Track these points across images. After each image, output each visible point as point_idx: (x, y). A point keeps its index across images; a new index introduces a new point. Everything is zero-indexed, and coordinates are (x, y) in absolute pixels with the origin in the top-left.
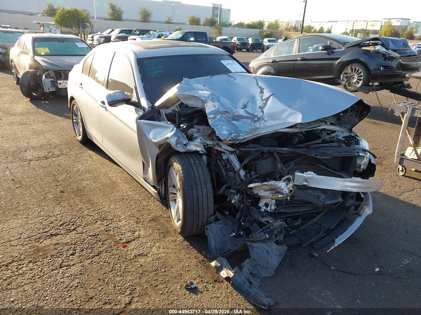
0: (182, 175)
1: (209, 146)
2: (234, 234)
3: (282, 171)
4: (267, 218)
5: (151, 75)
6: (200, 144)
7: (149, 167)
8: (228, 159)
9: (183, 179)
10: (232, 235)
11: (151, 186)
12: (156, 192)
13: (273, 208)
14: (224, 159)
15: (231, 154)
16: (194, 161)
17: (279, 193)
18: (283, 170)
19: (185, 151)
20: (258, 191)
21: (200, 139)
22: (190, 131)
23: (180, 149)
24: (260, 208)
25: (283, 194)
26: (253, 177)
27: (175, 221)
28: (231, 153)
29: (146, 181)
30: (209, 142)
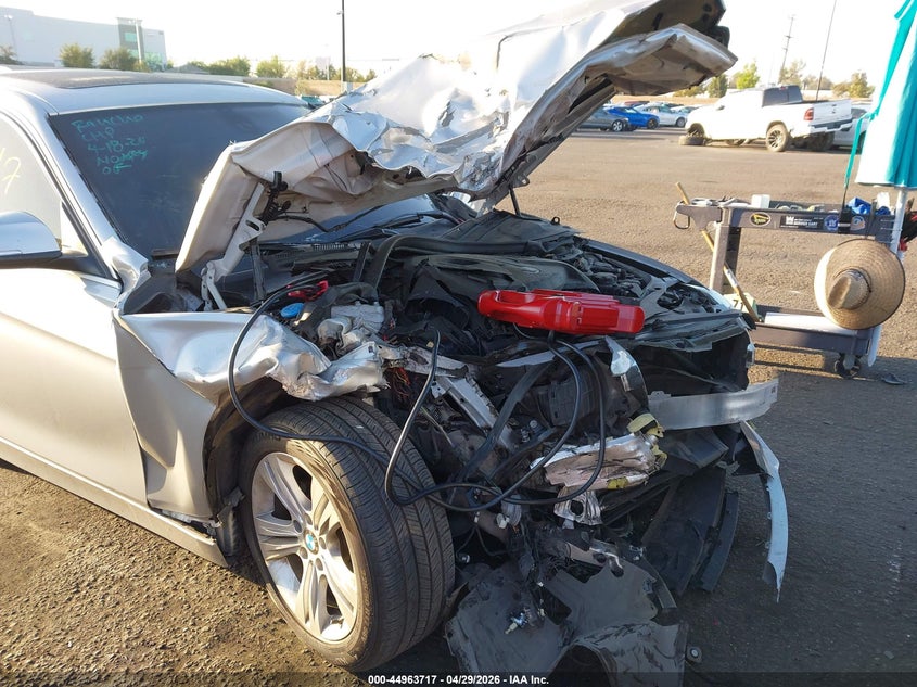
0: (345, 481)
1: (393, 365)
2: (520, 622)
3: (624, 407)
4: (596, 546)
5: (112, 165)
6: (372, 366)
7: (171, 463)
8: (447, 397)
9: (351, 492)
10: (513, 627)
11: (184, 523)
12: (210, 542)
13: (597, 510)
14: (436, 396)
15: (457, 378)
16: (363, 424)
17: (629, 469)
18: (626, 401)
19: (325, 394)
20: (563, 476)
21: (370, 349)
22: (324, 329)
23: (306, 391)
24: (560, 521)
25: (642, 472)
26: (541, 438)
27: (313, 626)
28: (458, 374)
29: (159, 511)
30: (392, 354)
